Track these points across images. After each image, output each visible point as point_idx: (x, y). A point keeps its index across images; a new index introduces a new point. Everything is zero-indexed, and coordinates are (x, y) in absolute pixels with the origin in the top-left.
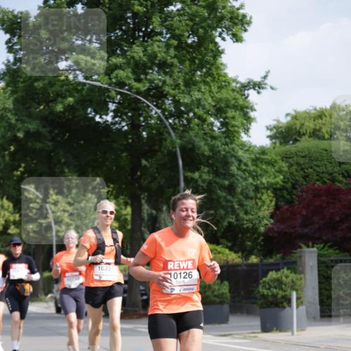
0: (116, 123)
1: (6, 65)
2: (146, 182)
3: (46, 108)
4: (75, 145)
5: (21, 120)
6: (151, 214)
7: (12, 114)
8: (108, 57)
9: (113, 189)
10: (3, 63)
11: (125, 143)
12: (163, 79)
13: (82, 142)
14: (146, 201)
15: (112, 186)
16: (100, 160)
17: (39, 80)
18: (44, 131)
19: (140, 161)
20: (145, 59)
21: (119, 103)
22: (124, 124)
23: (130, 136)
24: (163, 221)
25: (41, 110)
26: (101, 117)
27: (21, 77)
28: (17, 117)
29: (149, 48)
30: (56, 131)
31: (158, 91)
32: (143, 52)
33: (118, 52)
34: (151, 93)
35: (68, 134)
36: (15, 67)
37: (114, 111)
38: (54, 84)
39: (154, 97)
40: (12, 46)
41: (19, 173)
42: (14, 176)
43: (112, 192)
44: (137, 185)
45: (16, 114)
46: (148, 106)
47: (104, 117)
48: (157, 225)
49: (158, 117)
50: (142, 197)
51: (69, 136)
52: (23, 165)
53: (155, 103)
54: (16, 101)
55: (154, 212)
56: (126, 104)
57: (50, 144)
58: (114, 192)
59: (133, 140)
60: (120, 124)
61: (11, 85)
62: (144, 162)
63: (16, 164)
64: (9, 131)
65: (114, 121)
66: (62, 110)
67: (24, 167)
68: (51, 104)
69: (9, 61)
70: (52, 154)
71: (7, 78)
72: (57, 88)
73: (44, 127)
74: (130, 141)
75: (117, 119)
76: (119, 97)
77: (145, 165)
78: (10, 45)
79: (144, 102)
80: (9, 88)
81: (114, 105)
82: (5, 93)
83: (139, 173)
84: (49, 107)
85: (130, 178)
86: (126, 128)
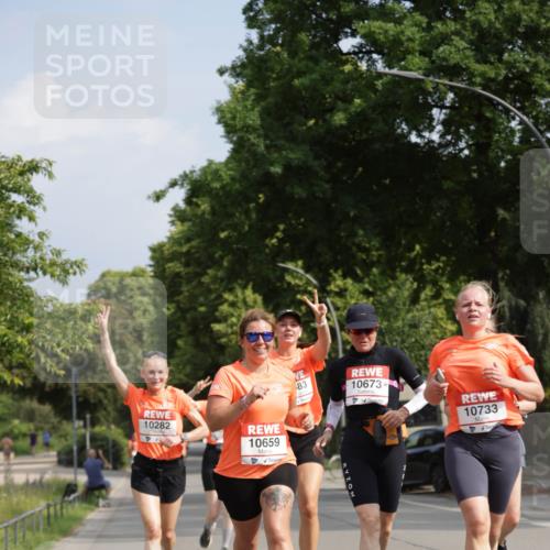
0: (448, 144)
1: (245, 50)
2: (506, 248)
3: (320, 122)
4: (375, 187)
5: (276, 146)
6: (517, 307)
7: (259, 136)
8: (429, 23)
9: (446, 264)
10: (241, 46)
11: (465, 179)
12: (533, 60)
13: (387, 181)
14: (507, 285)
15: (444, 258)
16: (421, 212)
17: (305, 73)
18: (317, 165)
19: (495, 211)
20: (498, 25)
21: (452, 108)
22: (462, 144)
23: (475, 168)
24: (538, 319)
25: (310, 128)
26: (419, 136)
27: (273, 71)
28: (268, 142)
29: (505, 6)
30: (339, 164)
31: (524, 82)
32: (495, 12)
33: (448, 14)
34: (512, 86)
35: (360, 169)
36: (262, 53)
37: (444, 123)
38: (332, 79)
39: (516, 93)
40: (255, 16)
41: (274, 241)
42: (267, 246)
43: (444, 269)
44: (489, 256)
45: (266, 137)
46: (507, 111)
47: (426, 134)
48: (529, 326)
49: (526, 130)
50: (500, 275)
51: (363, 172)
52: (282, 227)
53: (518, 105)
54: (265, 113)
55: (522, 303)
56: (466, 109)
57: (327, 186)
58: (449, 269)
59: (480, 174)
60: (455, 145)
61: (256, 83)
62: (501, 213)
63: (269, 225)
64: (254, 167)
65: (444, 142)
66: (344, 122)
67: (284, 231)
68: (328, 116)
69: (251, 43)
70: (334, 205)
71: (248, 72)
72: (337, 86)
73: (317, 157)
74: (475, 175)
75: (449, 138)
76: (451, 96)
77: (504, 219)
78: (252, 14)
79: (499, 104)
80: (252, 90)
81: (444, 111)
82: (245, 99)
83: (493, 234)
84: (325, 121)
85: (477, 242)
86: (466, 152)
